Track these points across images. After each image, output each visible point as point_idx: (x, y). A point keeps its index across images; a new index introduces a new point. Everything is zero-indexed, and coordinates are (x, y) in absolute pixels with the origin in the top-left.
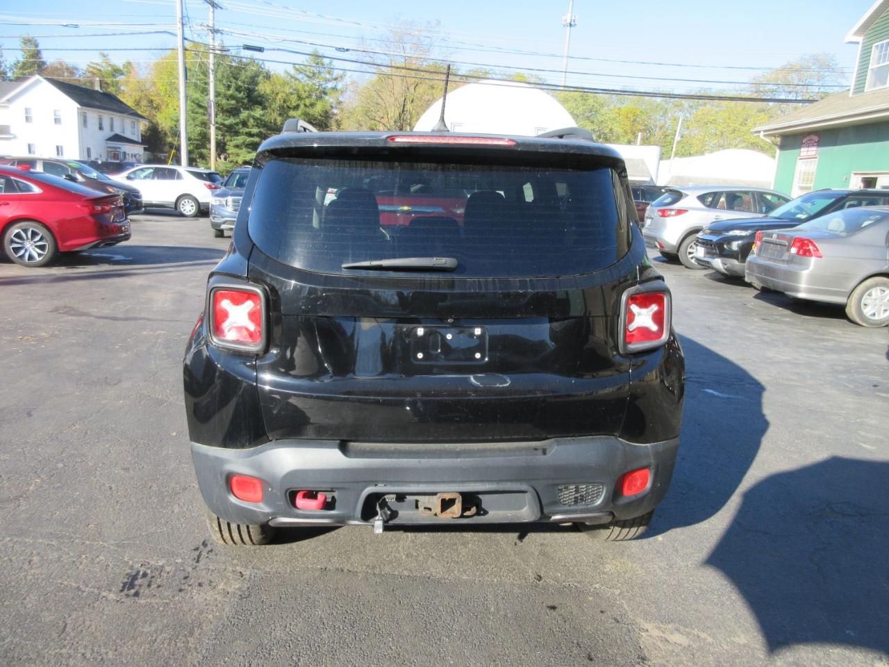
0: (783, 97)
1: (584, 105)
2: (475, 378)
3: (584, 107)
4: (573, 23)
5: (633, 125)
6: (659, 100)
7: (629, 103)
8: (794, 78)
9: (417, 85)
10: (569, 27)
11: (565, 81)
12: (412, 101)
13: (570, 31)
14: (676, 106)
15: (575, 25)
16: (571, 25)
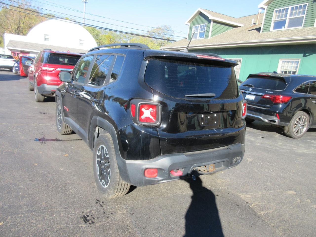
0: (157, 37)
1: (94, 33)
2: (215, 129)
3: (94, 34)
4: (86, 2)
5: (110, 41)
6: (118, 33)
7: (108, 33)
8: (160, 31)
9: (25, 17)
10: (85, 3)
11: (84, 22)
12: (23, 23)
13: (85, 4)
14: (124, 36)
15: (87, 2)
16: (85, 2)
